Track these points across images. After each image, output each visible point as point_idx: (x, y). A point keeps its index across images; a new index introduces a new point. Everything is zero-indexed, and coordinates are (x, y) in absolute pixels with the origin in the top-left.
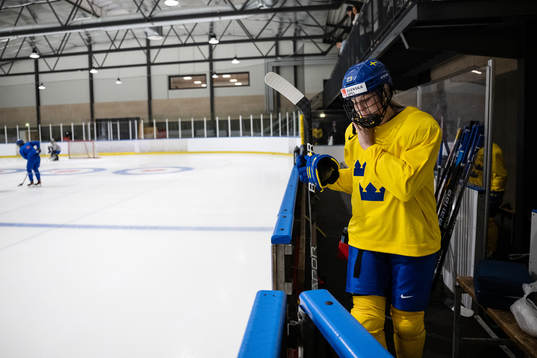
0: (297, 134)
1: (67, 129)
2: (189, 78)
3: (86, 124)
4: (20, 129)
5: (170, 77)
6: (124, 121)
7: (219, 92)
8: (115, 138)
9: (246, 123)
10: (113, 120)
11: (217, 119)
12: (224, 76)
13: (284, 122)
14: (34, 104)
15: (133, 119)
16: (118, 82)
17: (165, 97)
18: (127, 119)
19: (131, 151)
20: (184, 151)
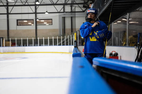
0: (72, 44)
2: (26, 21)
5: (17, 20)
7: (39, 27)
9: (51, 40)
11: (38, 38)
12: (42, 21)
13: (67, 40)
17: (15, 29)
20: (24, 52)
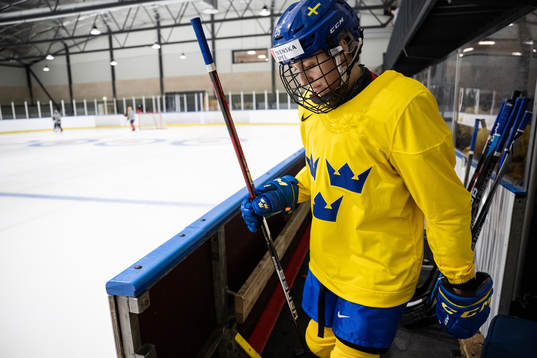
1: (139, 102)
2: (253, 53)
3: (156, 97)
4: (98, 103)
5: (233, 52)
6: (190, 94)
8: (182, 110)
10: (181, 93)
11: (278, 92)
14: (110, 79)
15: (198, 93)
16: (183, 57)
17: (229, 71)
18: (193, 93)
19: (197, 123)
20: (246, 123)
